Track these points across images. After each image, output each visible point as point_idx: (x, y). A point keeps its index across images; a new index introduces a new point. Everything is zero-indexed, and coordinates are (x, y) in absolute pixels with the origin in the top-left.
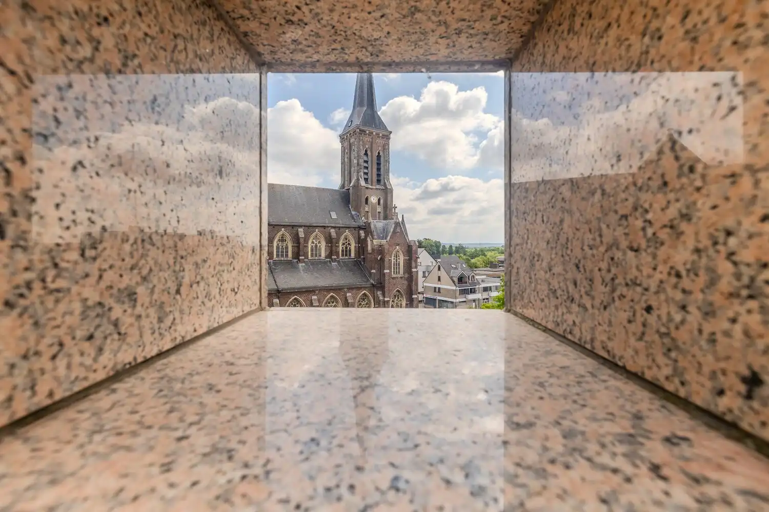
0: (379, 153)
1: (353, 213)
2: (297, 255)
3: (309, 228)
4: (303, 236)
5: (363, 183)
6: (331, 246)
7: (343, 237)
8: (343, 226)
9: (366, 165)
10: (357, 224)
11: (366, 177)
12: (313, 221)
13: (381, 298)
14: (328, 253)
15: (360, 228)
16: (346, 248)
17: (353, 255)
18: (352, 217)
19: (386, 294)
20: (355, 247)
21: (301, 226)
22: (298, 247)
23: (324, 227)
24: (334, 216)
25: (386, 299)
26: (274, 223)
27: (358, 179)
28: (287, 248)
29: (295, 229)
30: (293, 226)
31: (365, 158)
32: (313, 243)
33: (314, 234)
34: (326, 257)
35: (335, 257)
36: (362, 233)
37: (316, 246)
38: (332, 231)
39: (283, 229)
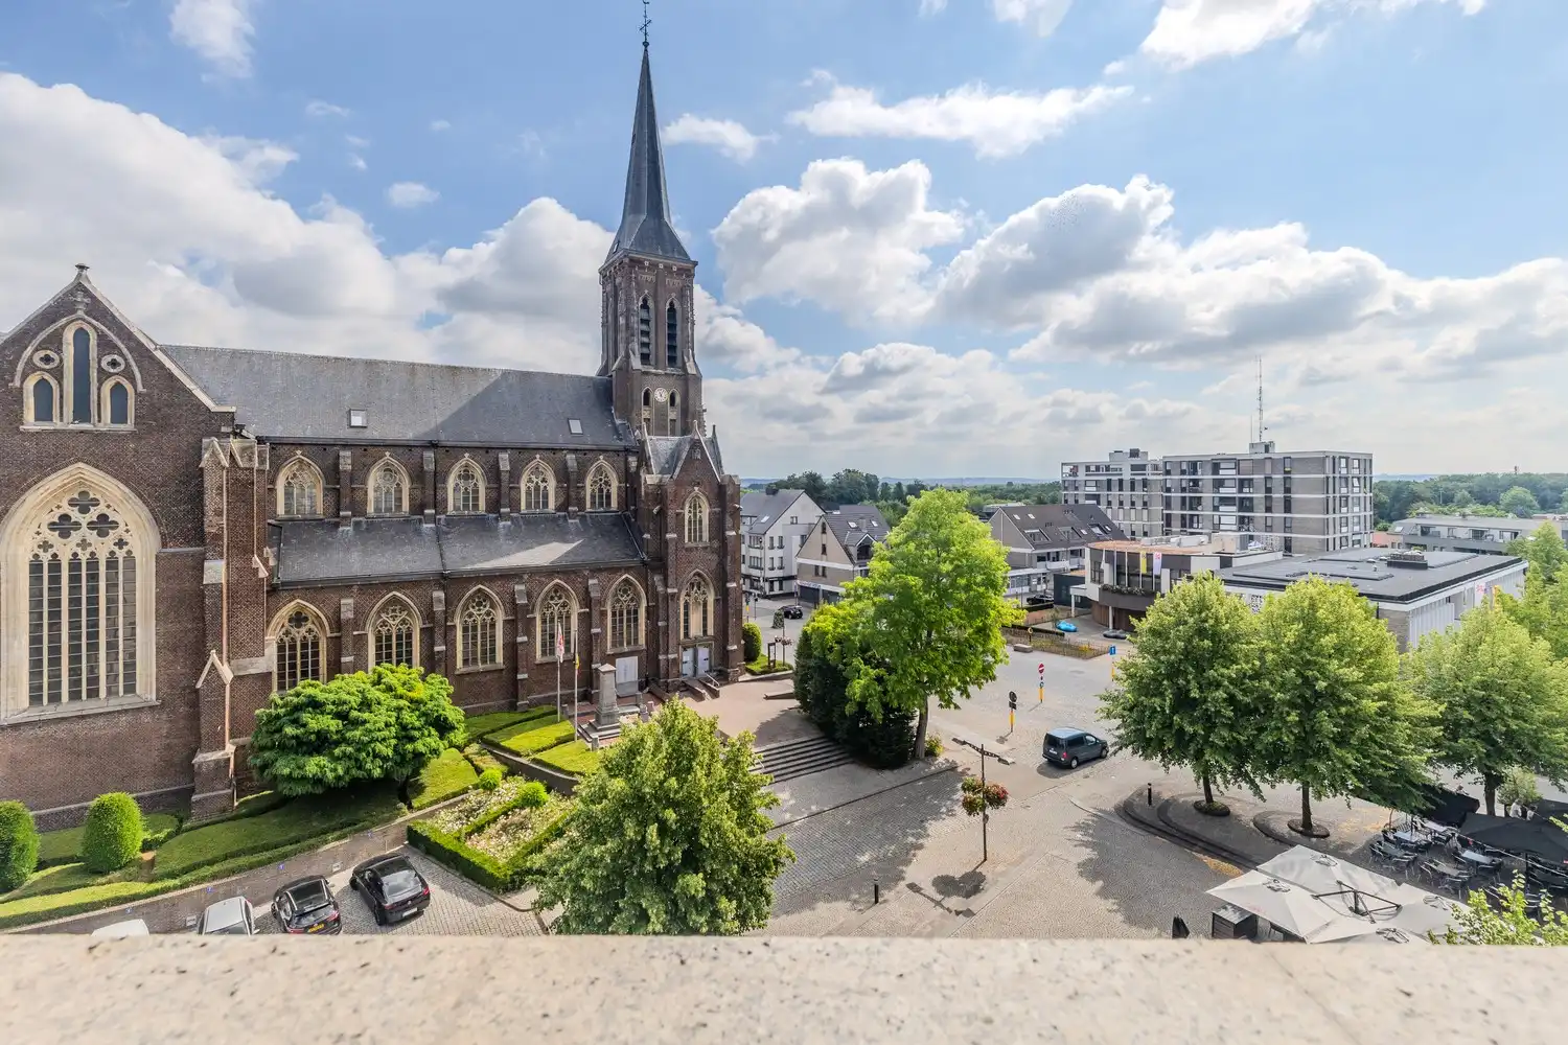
0: (672, 304)
1: (618, 422)
2: (494, 505)
3: (523, 452)
4: (508, 468)
5: (636, 363)
6: (568, 487)
7: (593, 469)
8: (594, 447)
9: (644, 327)
10: (623, 443)
11: (645, 350)
12: (531, 437)
13: (660, 589)
14: (561, 500)
15: (627, 451)
16: (601, 490)
17: (614, 505)
18: (615, 429)
19: (671, 580)
20: (619, 488)
21: (504, 449)
22: (499, 489)
23: (554, 450)
24: (576, 427)
25: (670, 591)
26: (449, 444)
27: (627, 356)
28: (476, 491)
29: (492, 454)
30: (488, 449)
31: (644, 315)
32: (530, 480)
33: (533, 464)
34: (558, 509)
35: (576, 509)
36: (633, 461)
37: (537, 488)
38: (571, 458)
39: (467, 455)
